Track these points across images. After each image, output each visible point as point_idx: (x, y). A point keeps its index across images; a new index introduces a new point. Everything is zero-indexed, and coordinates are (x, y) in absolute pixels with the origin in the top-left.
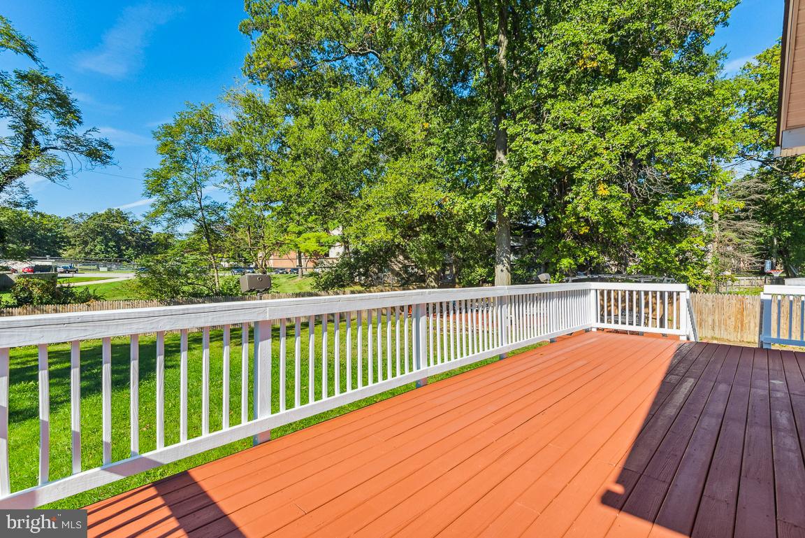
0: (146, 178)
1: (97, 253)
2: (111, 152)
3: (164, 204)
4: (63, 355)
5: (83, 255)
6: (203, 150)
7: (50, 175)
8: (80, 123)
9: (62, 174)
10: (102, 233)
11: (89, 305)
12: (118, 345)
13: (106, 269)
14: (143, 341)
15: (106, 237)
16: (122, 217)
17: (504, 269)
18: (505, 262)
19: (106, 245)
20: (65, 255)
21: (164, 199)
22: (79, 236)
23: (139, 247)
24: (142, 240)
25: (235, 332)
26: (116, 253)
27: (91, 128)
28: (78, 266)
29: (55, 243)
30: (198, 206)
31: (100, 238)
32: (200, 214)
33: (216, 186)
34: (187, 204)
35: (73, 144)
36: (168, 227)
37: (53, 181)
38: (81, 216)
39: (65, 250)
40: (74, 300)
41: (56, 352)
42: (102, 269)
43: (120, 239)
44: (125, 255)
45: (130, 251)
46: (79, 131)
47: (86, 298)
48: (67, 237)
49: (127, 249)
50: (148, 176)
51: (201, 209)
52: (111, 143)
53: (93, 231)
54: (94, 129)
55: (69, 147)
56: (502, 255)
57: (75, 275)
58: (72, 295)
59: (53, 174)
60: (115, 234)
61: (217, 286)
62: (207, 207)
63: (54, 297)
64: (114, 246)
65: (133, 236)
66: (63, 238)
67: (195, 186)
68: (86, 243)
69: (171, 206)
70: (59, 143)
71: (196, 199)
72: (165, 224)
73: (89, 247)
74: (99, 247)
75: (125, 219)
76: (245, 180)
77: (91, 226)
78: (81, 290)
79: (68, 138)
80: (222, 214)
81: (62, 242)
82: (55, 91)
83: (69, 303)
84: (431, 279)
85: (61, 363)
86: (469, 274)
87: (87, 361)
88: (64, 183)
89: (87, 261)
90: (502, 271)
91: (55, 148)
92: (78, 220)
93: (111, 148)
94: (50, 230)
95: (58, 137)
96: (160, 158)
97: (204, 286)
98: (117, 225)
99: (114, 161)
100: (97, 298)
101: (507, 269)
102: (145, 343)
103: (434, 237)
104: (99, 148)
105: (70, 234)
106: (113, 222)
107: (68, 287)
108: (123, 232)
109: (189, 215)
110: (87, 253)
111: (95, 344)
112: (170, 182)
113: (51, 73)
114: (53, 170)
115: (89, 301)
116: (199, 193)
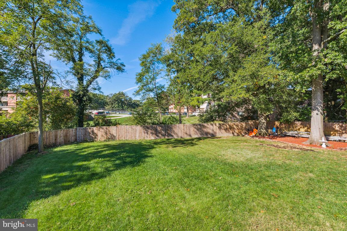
0: (136, 77)
1: (116, 108)
2: (124, 67)
3: (143, 86)
4: (109, 146)
5: (112, 108)
6: (156, 63)
7: (105, 77)
8: (114, 57)
9: (109, 76)
10: (117, 101)
11: (117, 127)
12: (127, 144)
13: (118, 113)
14: (135, 142)
15: (118, 102)
16: (123, 94)
17: (319, 113)
18: (319, 109)
19: (119, 105)
20: (106, 108)
21: (142, 84)
22: (110, 101)
23: (128, 105)
24: (129, 102)
25: (169, 141)
26: (121, 107)
27: (118, 59)
28: (110, 112)
29: (104, 104)
30: (154, 86)
31: (116, 102)
32: (155, 90)
33: (162, 77)
34: (151, 86)
35: (112, 65)
36: (143, 96)
37: (106, 79)
38: (111, 94)
39: (106, 106)
40: (112, 124)
41: (107, 145)
42: (117, 113)
43: (123, 102)
44: (124, 108)
45: (126, 107)
46: (114, 60)
47: (116, 124)
48: (107, 102)
49: (125, 106)
50: (137, 75)
51: (155, 88)
52: (124, 64)
53: (114, 100)
54: (119, 59)
55: (111, 66)
56: (318, 105)
57: (110, 115)
58: (111, 122)
59: (106, 77)
60: (121, 101)
61: (161, 120)
62: (158, 87)
63: (106, 123)
64: (121, 105)
65: (126, 101)
66: (106, 102)
67: (154, 79)
68: (112, 104)
69: (145, 87)
70: (108, 65)
71: (154, 84)
72: (142, 95)
73: (113, 105)
74: (116, 105)
75: (124, 95)
76: (174, 74)
77: (114, 98)
78: (114, 121)
79: (111, 63)
80: (163, 90)
81: (106, 104)
82: (107, 46)
83: (110, 125)
84: (262, 118)
85: (109, 150)
86: (288, 116)
87: (118, 150)
88: (110, 80)
89: (113, 110)
90: (317, 114)
91: (107, 67)
92: (110, 96)
93: (124, 66)
94: (102, 100)
95: (108, 63)
96: (141, 68)
97: (156, 120)
98: (122, 97)
99: (125, 71)
100: (119, 124)
101: (321, 113)
102: (136, 143)
103: (268, 96)
104: (121, 66)
105: (108, 101)
106: (121, 96)
107: (110, 119)
108: (123, 100)
109: (151, 90)
110: (113, 108)
111: (119, 142)
112: (144, 77)
113: (106, 39)
114: (107, 75)
115: (117, 125)
116: (155, 81)
